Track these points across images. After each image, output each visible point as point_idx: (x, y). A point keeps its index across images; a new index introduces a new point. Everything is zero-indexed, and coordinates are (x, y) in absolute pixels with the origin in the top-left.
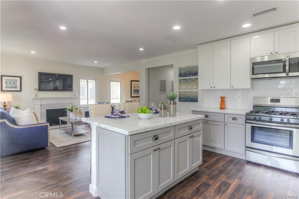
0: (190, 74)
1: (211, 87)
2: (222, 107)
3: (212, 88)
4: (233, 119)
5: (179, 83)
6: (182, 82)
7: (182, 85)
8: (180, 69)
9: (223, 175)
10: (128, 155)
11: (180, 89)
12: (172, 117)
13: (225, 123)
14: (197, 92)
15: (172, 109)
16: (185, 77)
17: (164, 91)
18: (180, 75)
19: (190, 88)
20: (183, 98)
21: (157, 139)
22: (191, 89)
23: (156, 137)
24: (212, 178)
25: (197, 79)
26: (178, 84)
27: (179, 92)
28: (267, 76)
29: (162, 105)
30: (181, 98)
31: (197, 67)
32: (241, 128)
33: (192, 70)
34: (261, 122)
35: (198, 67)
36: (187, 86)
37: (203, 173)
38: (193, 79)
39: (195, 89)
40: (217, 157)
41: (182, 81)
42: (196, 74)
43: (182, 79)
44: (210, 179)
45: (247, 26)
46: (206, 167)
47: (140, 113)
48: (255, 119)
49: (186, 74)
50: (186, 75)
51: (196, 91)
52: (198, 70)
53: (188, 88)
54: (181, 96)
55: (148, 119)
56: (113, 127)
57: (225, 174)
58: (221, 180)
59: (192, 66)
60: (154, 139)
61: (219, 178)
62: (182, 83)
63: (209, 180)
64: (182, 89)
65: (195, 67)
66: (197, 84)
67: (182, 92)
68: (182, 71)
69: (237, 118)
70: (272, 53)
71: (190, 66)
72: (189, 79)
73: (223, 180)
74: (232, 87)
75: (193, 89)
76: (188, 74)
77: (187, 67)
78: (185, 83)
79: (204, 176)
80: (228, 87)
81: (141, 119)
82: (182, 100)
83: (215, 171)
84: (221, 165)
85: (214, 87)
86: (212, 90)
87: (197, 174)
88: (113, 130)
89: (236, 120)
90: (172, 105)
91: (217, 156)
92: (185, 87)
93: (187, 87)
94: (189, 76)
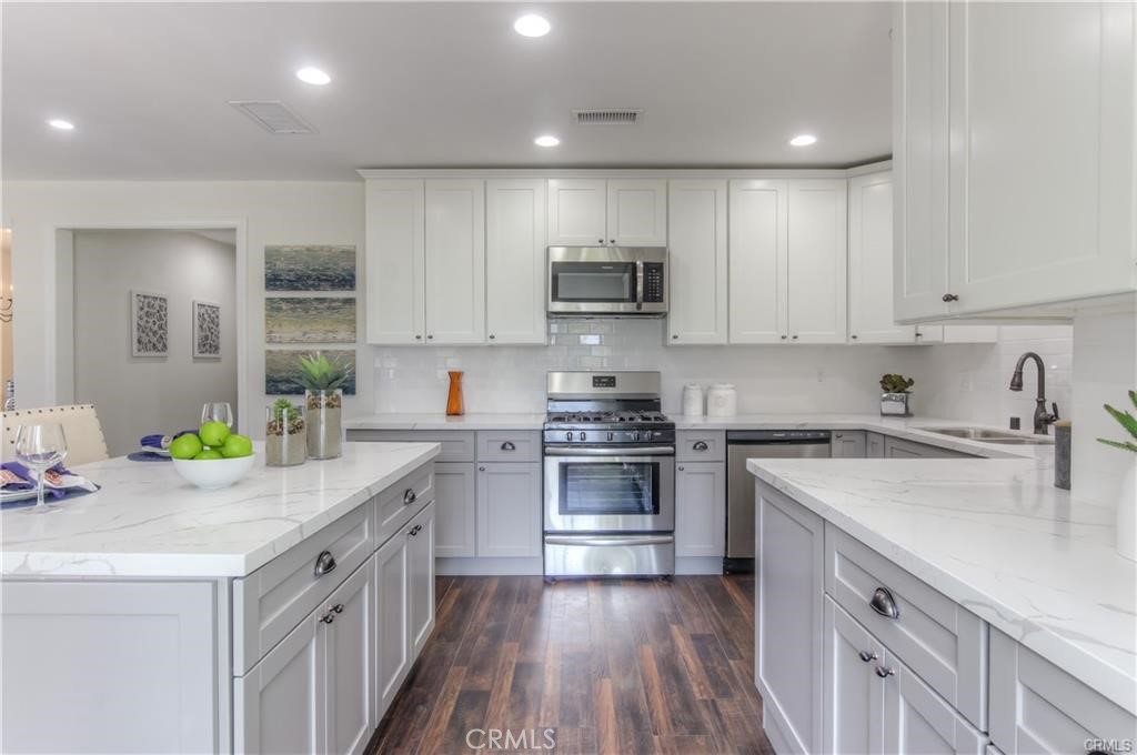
0: (320, 280)
1: (418, 337)
2: (454, 411)
3: (422, 341)
4: (503, 447)
5: (267, 316)
6: (279, 309)
7: (280, 325)
8: (271, 255)
9: (506, 645)
10: (233, 677)
11: (270, 341)
12: (322, 462)
13: (479, 465)
14: (352, 354)
15: (323, 427)
16: (296, 289)
17: (160, 346)
18: (273, 281)
19: (320, 336)
20: (288, 381)
21: (331, 566)
22: (324, 342)
23: (326, 559)
24: (479, 668)
25: (351, 301)
26: (263, 317)
27: (270, 352)
28: (584, 307)
29: (285, 411)
30: (276, 381)
31: (350, 255)
32: (528, 473)
33: (331, 265)
34: (587, 447)
35: (354, 253)
36: (307, 328)
37: (441, 660)
38: (333, 300)
39: (343, 341)
40: (458, 591)
41: (284, 306)
42: (348, 281)
43: (282, 299)
44: (474, 672)
45: (547, 141)
46: (439, 637)
47: (192, 458)
48: (569, 443)
49: (299, 278)
50: (299, 281)
51: (347, 352)
52: (354, 267)
53: (314, 336)
54: (279, 371)
55: (235, 484)
56: (104, 556)
57: (510, 641)
58: (511, 663)
59: (330, 249)
60: (321, 570)
61: (501, 661)
62: (281, 314)
63: (475, 678)
64: (280, 342)
65: (343, 252)
66: (353, 321)
67: (281, 352)
68: (281, 265)
69: (515, 444)
70: (601, 241)
71: (322, 248)
72: (316, 299)
73: (515, 661)
74: (492, 337)
75: (335, 341)
76: (309, 277)
77: (308, 249)
78: (298, 317)
79: (451, 670)
80: (478, 338)
81: (194, 487)
82: (283, 387)
83: (474, 639)
84: (482, 613)
85: (431, 337)
86: (422, 349)
87: (423, 670)
88: (105, 571)
89: (514, 448)
90: (323, 412)
91: (456, 586)
92: (298, 334)
93: (305, 334)
94: (316, 288)
